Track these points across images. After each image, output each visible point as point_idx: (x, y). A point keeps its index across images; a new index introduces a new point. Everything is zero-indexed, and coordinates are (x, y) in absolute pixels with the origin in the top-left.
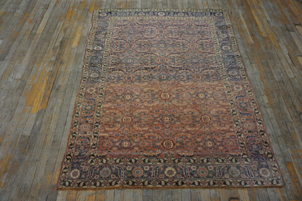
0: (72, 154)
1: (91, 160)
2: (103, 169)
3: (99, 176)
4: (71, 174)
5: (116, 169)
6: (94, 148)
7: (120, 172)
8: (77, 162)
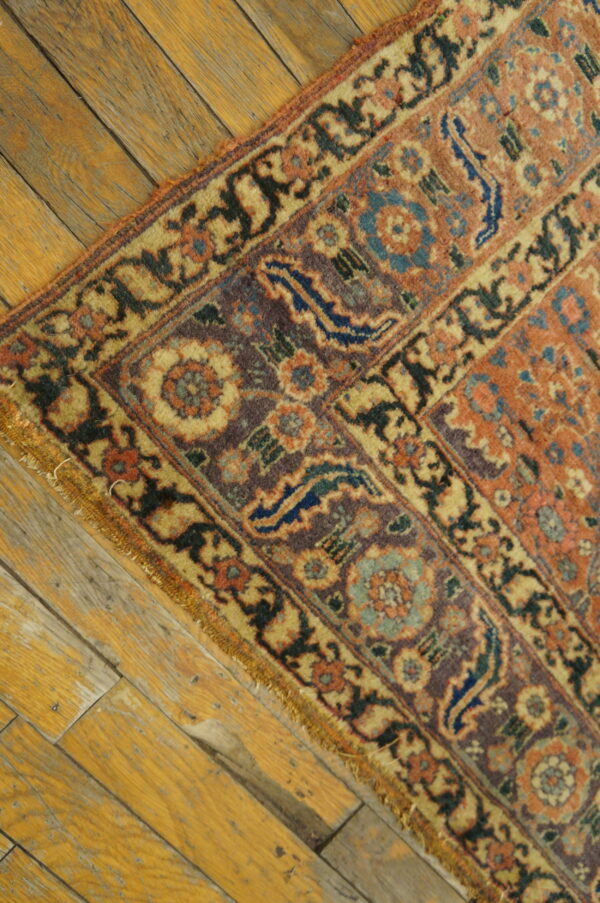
0: (290, 206)
1: (381, 393)
2: (396, 556)
3: (332, 573)
4: (165, 358)
5: (464, 638)
6: (470, 329)
7: (470, 683)
8: (279, 303)
